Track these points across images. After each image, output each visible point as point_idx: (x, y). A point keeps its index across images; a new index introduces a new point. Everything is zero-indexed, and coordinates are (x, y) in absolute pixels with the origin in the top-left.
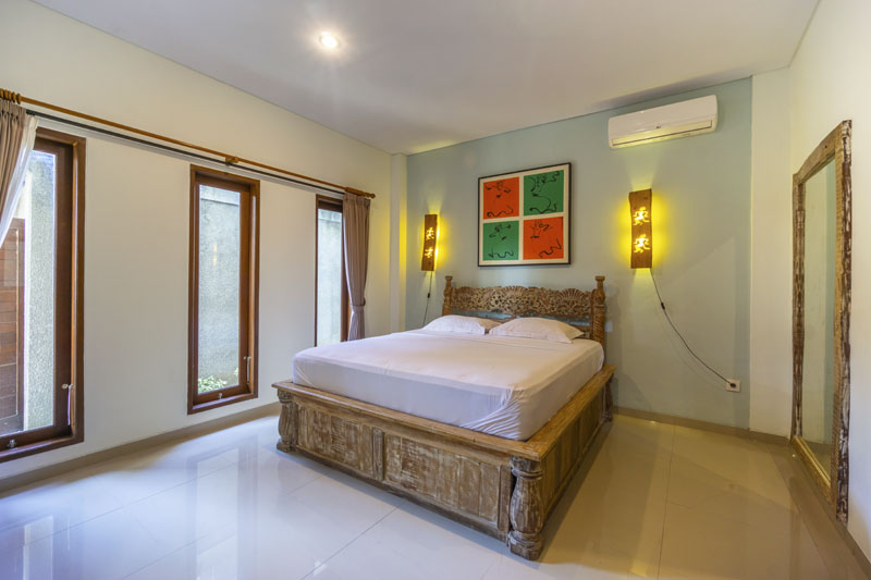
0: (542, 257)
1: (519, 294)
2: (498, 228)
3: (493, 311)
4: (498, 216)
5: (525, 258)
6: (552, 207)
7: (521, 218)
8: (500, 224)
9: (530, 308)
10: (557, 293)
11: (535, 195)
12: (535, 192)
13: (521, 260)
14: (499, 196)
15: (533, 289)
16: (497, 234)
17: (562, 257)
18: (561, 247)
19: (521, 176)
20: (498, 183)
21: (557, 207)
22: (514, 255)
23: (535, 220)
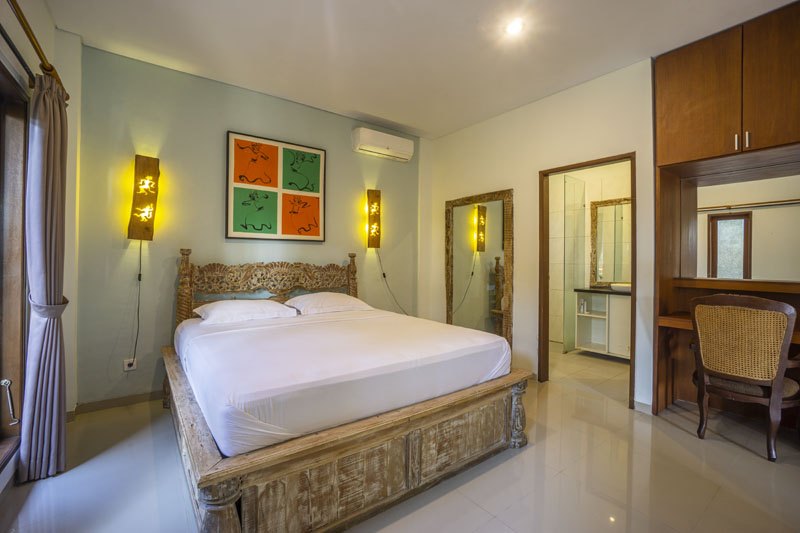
0: (300, 233)
1: (284, 269)
2: (253, 196)
3: (254, 290)
4: (253, 182)
5: (283, 233)
6: (310, 186)
7: (280, 190)
8: (256, 192)
9: (297, 284)
10: (319, 268)
11: (294, 171)
12: (295, 166)
13: (279, 235)
14: (254, 160)
15: (298, 265)
16: (252, 202)
17: (319, 235)
18: (317, 226)
19: (281, 147)
20: (254, 145)
21: (314, 188)
22: (271, 228)
23: (294, 196)
